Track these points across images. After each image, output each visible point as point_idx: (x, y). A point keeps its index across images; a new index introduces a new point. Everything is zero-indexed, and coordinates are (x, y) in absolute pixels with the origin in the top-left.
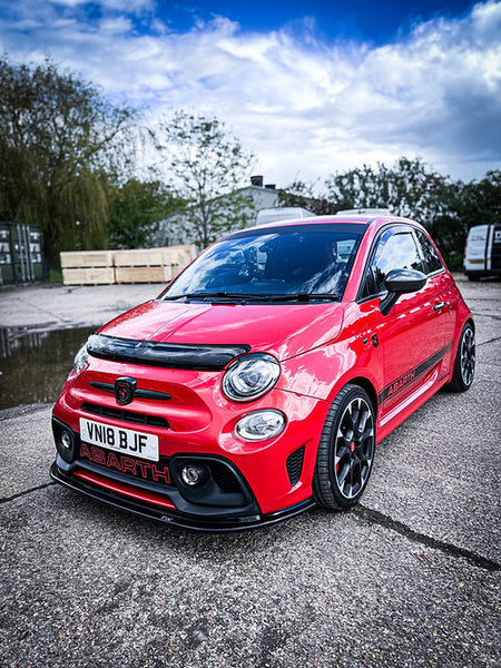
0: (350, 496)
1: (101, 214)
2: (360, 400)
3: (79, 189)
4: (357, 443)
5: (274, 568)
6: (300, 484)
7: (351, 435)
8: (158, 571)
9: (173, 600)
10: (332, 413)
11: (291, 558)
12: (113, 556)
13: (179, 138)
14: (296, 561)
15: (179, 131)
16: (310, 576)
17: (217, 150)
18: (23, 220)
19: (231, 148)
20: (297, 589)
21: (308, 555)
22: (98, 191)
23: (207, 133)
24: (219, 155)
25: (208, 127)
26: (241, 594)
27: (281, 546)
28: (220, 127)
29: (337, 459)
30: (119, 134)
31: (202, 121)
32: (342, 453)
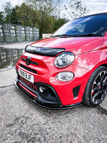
0: (96, 103)
1: (52, 25)
2: (105, 72)
3: (47, 19)
4: (102, 86)
5: (64, 123)
6: (77, 98)
7: (99, 83)
8: (29, 116)
9: (29, 127)
10: (93, 75)
11: (71, 121)
12: (20, 108)
13: (71, 6)
14: (72, 123)
15: (71, 4)
16: (75, 129)
17: (80, 9)
18: (36, 27)
19: (84, 8)
20: (69, 134)
21: (77, 121)
22: (51, 20)
23: (78, 5)
24: (81, 10)
25: (78, 3)
26: (50, 131)
27: (69, 115)
28: (81, 3)
29: (93, 91)
30: (57, 6)
31: (77, 2)
32: (95, 89)
